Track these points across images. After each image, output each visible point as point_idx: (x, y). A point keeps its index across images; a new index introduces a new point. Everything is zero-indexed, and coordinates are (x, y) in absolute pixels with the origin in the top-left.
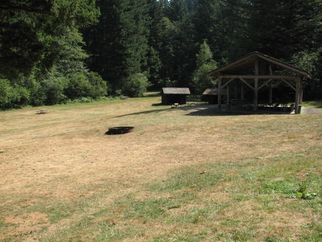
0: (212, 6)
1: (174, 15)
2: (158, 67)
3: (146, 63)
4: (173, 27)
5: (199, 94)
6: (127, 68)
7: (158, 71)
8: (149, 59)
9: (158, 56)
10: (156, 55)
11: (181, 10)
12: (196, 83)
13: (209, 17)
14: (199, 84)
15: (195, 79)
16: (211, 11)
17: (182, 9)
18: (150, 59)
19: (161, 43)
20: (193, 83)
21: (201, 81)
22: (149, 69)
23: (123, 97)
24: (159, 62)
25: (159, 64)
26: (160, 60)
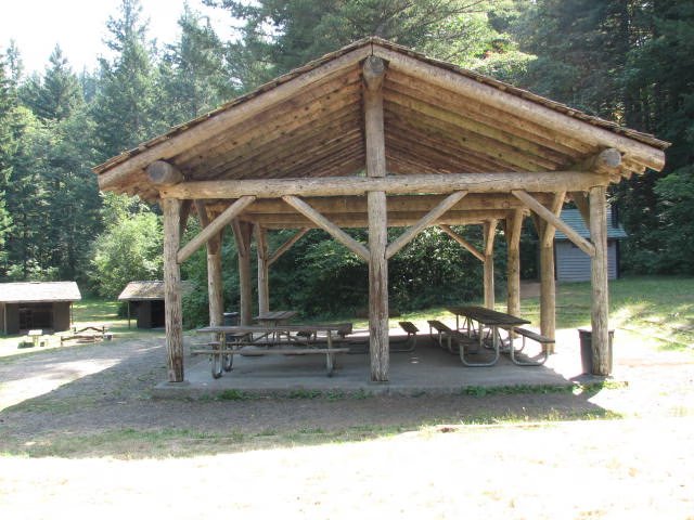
0: (140, 77)
1: (49, 106)
4: (45, 134)
5: (110, 300)
11: (65, 95)
12: (101, 269)
13: (135, 106)
14: (111, 270)
15: (98, 258)
16: (141, 92)
17: (70, 92)
19: (11, 169)
20: (94, 268)
21: (114, 263)
24: (6, 219)
25: (6, 224)
26: (7, 213)
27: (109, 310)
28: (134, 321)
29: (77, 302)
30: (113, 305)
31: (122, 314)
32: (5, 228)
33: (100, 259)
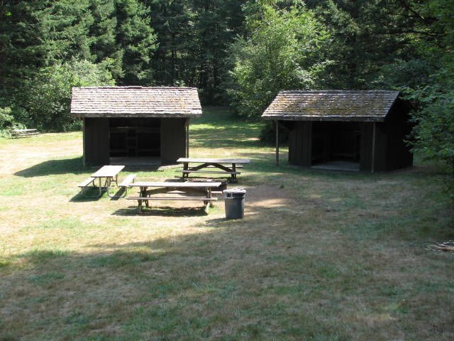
2: (146, 50)
3: (110, 37)
6: (39, 43)
7: (147, 59)
8: (119, 25)
9: (149, 20)
10: (143, 17)
12: (240, 82)
15: (238, 68)
18: (123, 27)
22: (121, 53)
23: (20, 129)
24: (151, 36)
25: (151, 42)
26: (152, 30)
27: (250, 134)
28: (284, 151)
29: (196, 119)
30: (254, 127)
31: (267, 139)
32: (150, 45)
33: (241, 69)
